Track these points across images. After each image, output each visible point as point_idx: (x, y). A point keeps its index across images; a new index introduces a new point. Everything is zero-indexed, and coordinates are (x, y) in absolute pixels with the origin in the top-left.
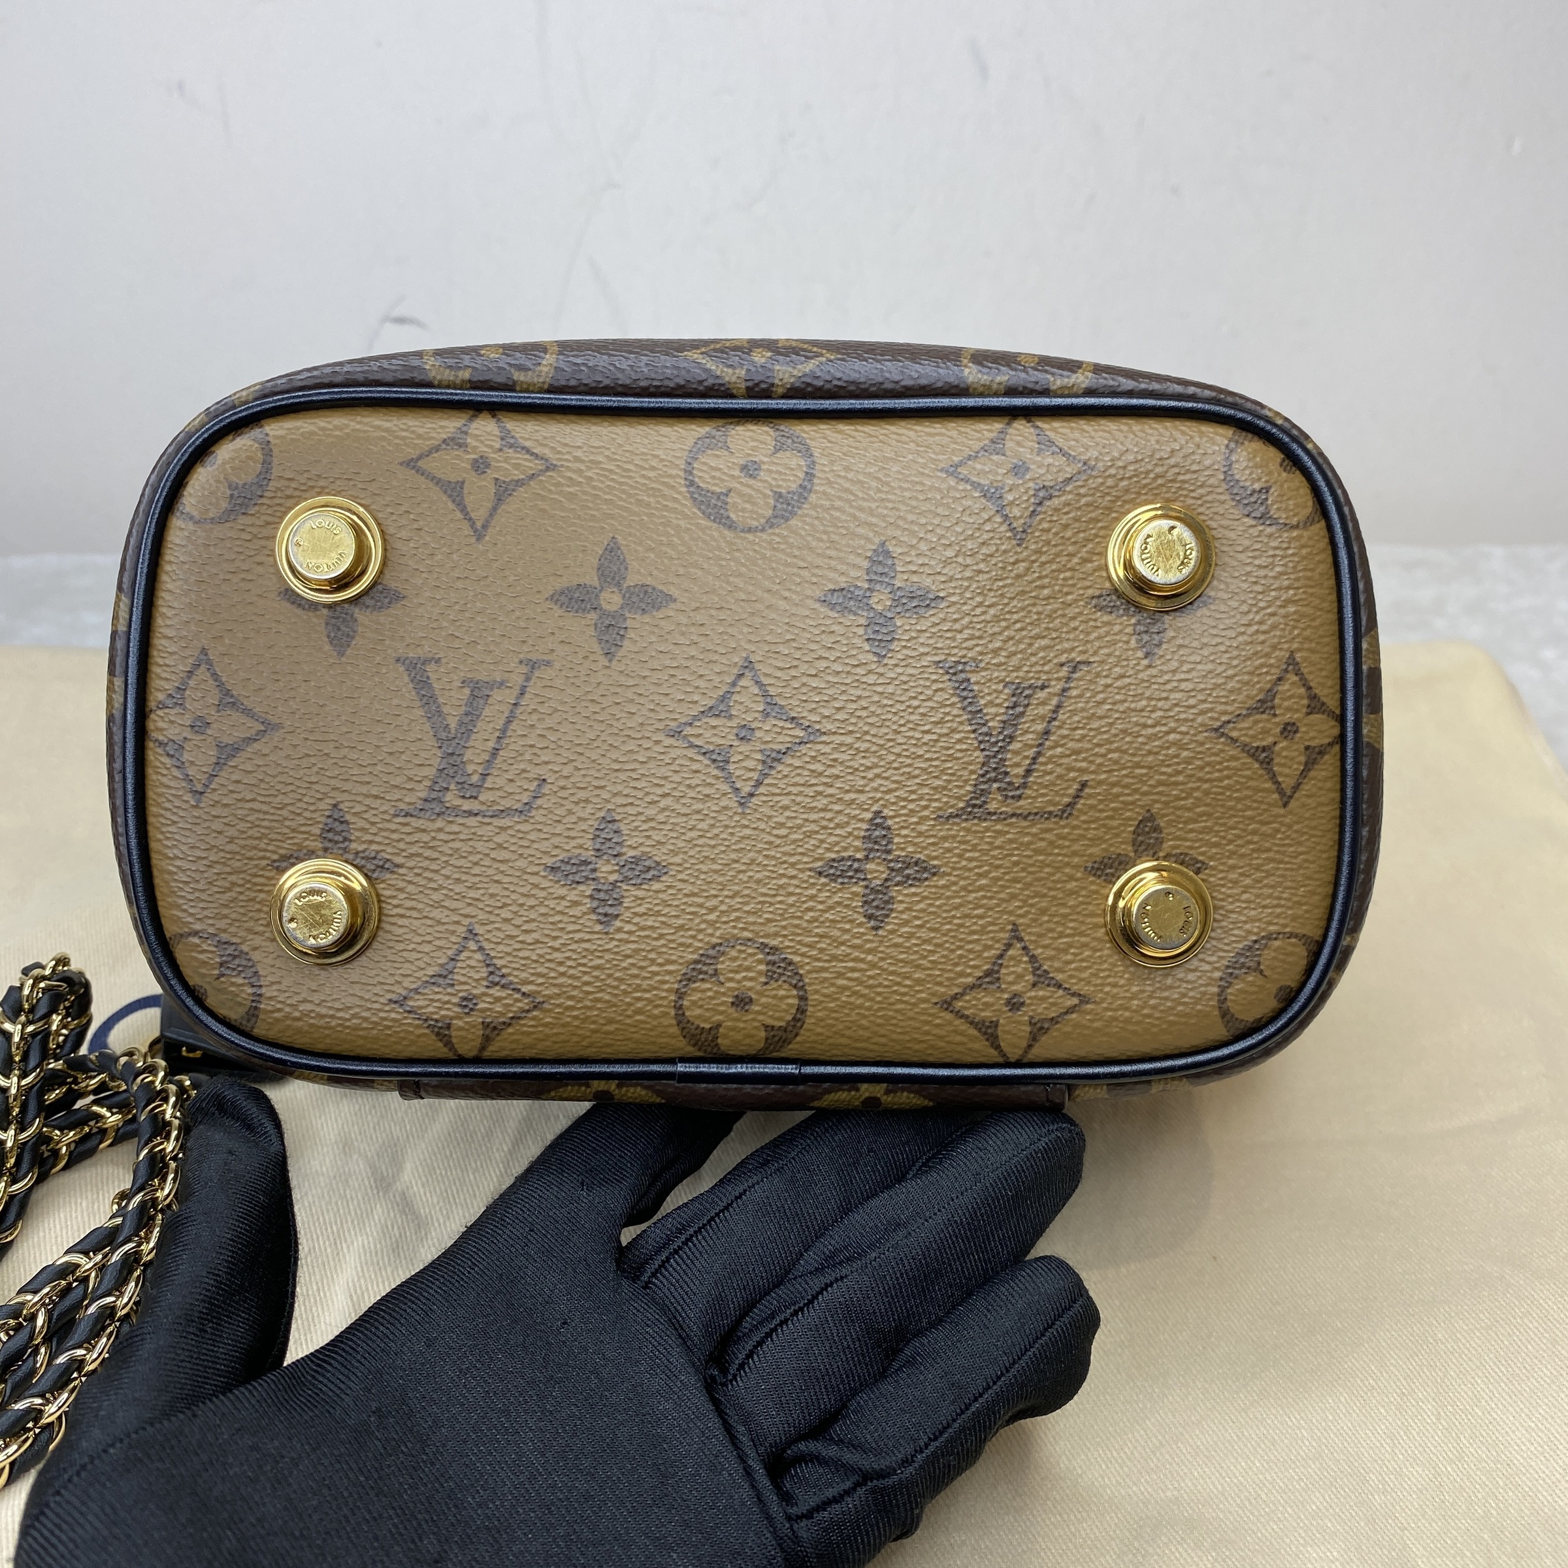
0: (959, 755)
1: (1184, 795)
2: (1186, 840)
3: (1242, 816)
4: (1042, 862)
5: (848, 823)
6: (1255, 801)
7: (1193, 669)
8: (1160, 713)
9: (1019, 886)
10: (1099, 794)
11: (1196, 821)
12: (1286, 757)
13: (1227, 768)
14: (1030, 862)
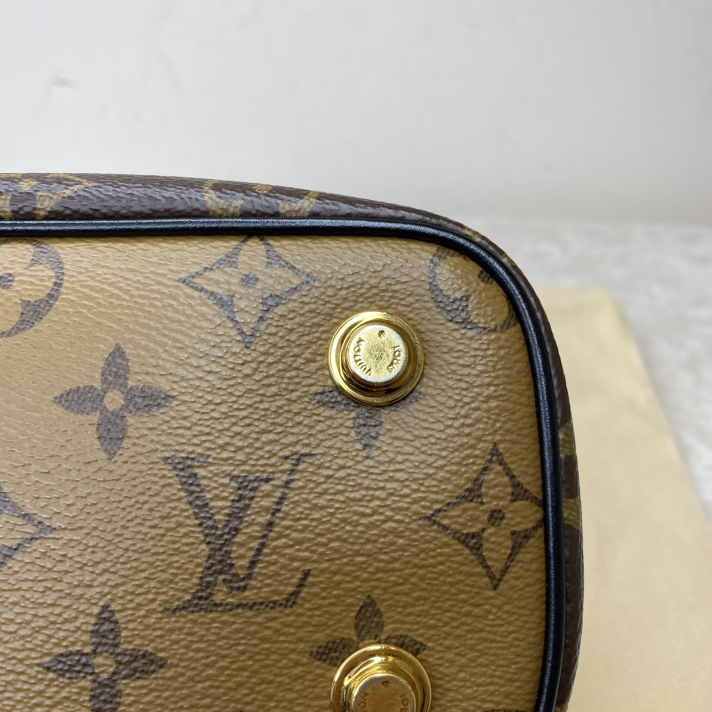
0: (186, 548)
1: (401, 581)
2: (404, 622)
3: (456, 600)
4: (268, 649)
5: (76, 618)
6: (467, 585)
7: (406, 460)
8: (378, 503)
9: (246, 674)
10: (321, 582)
11: (413, 605)
12: (494, 543)
13: (440, 554)
14: (256, 650)
